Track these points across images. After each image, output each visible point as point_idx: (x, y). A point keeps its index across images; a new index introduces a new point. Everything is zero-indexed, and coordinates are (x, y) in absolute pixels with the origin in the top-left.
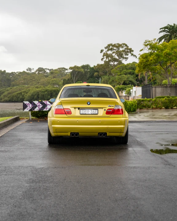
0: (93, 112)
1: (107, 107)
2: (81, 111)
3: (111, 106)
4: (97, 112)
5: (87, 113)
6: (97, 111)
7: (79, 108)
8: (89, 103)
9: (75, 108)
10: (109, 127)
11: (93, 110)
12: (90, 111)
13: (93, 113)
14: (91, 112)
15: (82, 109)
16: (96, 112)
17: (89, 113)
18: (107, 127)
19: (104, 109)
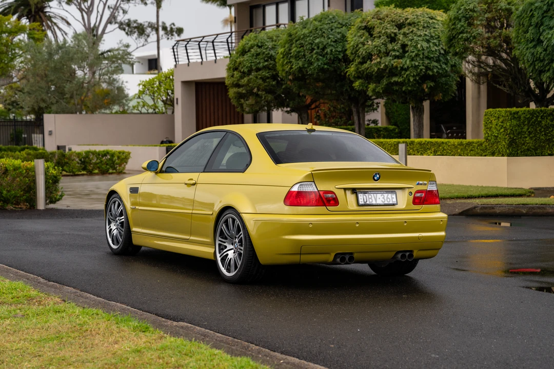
0: (385, 198)
1: (414, 186)
2: (361, 196)
3: (421, 184)
4: (395, 200)
5: (374, 202)
6: (394, 196)
7: (354, 191)
8: (378, 176)
9: (345, 189)
10: (422, 237)
11: (386, 195)
12: (379, 196)
13: (386, 202)
14: (383, 200)
15: (361, 193)
16: (392, 198)
17: (379, 202)
18: (418, 238)
19: (407, 191)
